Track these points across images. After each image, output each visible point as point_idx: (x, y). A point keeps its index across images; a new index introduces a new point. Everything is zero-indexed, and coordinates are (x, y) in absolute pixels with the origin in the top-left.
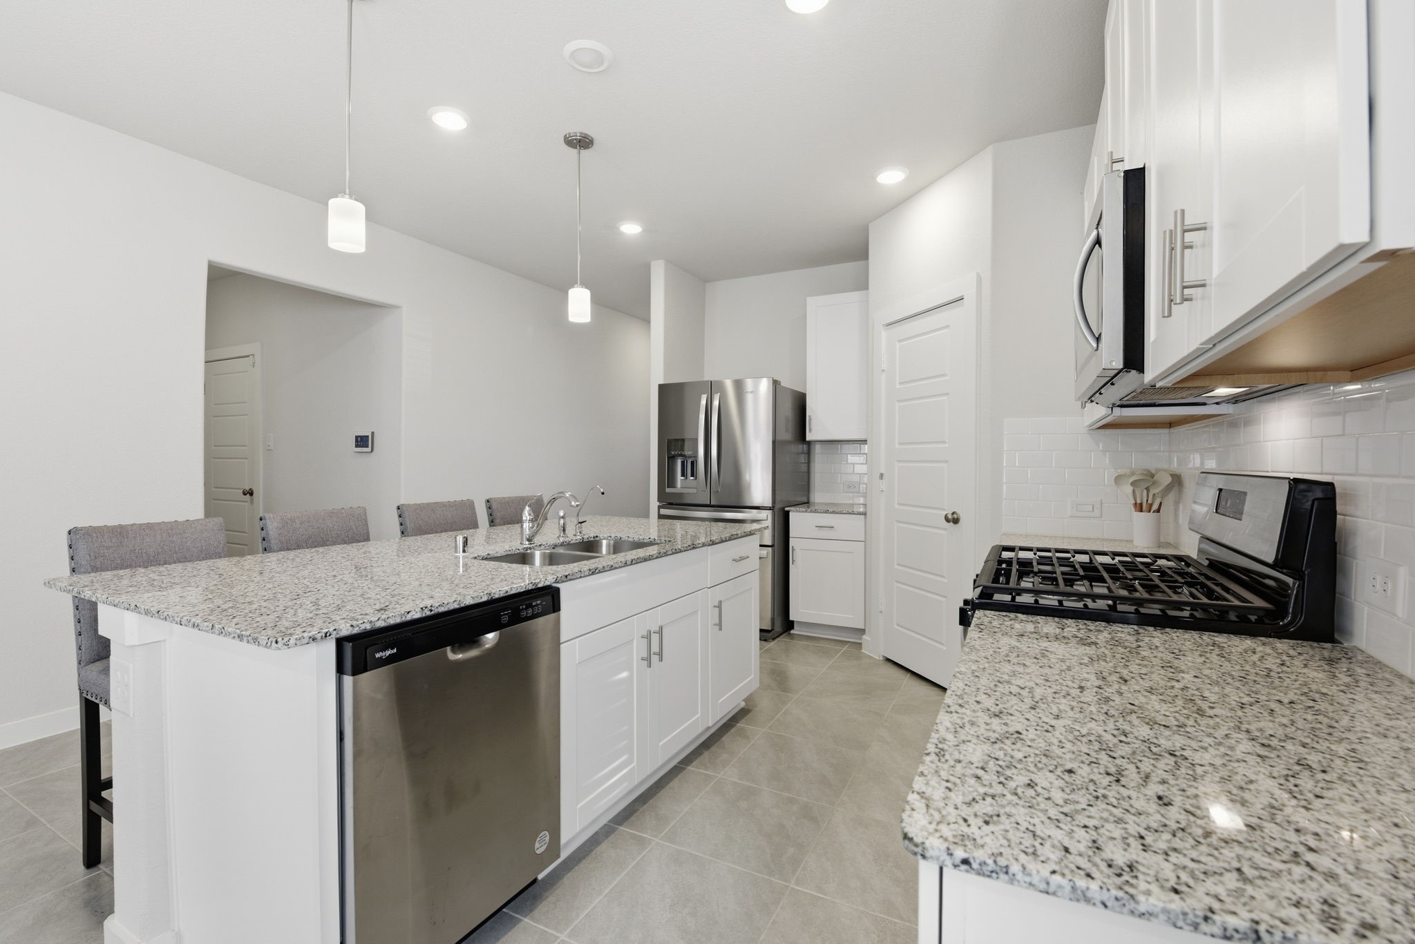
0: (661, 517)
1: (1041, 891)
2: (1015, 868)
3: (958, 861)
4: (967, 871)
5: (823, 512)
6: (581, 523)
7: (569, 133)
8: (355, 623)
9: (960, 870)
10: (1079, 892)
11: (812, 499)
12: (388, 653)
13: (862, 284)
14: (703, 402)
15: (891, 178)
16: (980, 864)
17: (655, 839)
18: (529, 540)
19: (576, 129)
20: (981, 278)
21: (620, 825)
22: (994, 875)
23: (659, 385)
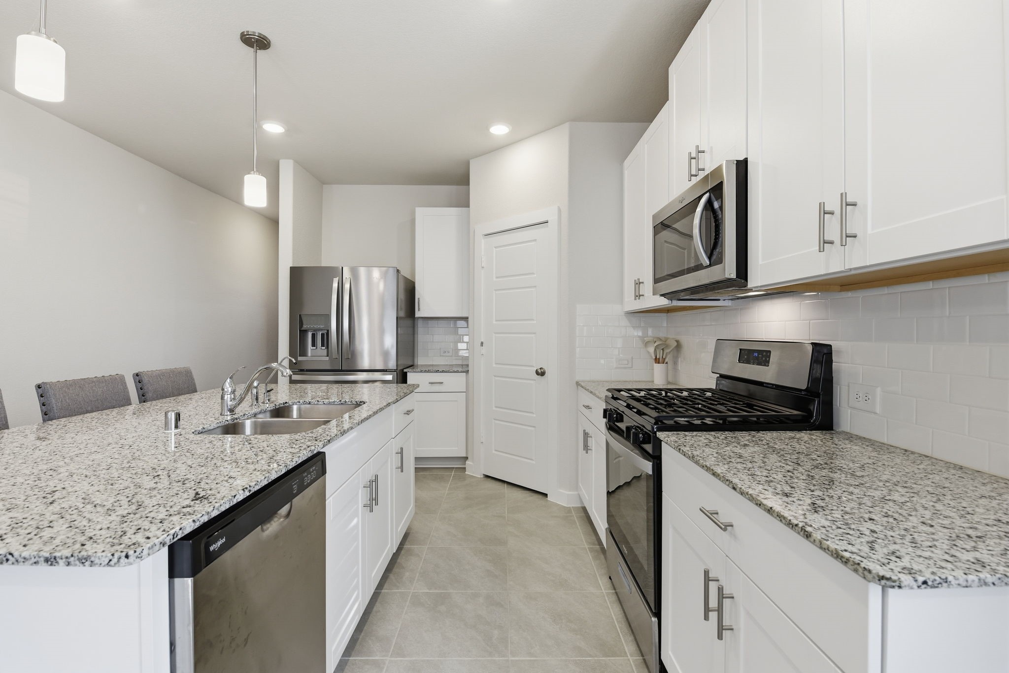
0: (292, 382)
1: (964, 587)
2: (950, 578)
3: (920, 583)
4: (925, 588)
5: (435, 372)
6: (268, 391)
7: (248, 32)
8: (195, 518)
9: (921, 589)
10: (982, 581)
11: (416, 363)
12: (219, 543)
13: (464, 203)
14: (335, 285)
15: (499, 130)
16: (933, 582)
17: (387, 658)
18: (231, 411)
19: (256, 28)
20: (560, 210)
21: (350, 656)
22: (940, 585)
23: (291, 267)
